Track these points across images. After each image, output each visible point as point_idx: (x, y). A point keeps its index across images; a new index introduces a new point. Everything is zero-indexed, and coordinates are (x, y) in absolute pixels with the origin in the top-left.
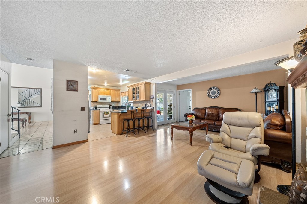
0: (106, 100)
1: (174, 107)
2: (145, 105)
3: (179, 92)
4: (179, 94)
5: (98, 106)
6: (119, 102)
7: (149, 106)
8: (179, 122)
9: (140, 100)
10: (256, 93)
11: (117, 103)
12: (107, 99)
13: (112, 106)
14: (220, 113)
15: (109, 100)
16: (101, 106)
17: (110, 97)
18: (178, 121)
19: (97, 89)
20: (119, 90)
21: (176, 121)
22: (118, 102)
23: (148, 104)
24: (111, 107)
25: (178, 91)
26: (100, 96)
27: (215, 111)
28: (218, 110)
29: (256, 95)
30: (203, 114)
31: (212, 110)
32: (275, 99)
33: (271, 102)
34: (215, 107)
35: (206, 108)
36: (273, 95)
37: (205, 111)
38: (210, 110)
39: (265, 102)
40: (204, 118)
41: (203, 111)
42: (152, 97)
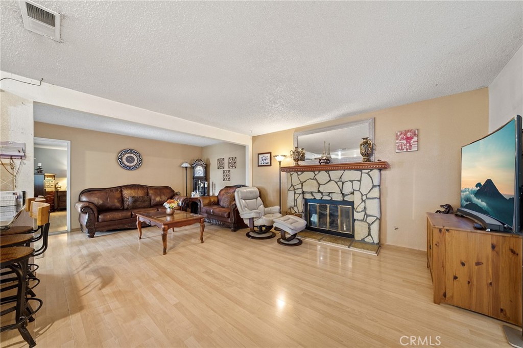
10: (186, 168)
14: (150, 195)
27: (142, 192)
28: (146, 191)
29: (186, 170)
30: (118, 199)
31: (136, 191)
32: (202, 175)
33: (199, 178)
34: (136, 185)
35: (121, 187)
36: (200, 171)
37: (122, 194)
38: (132, 192)
39: (193, 178)
40: (122, 208)
41: (117, 195)
42: (10, 152)
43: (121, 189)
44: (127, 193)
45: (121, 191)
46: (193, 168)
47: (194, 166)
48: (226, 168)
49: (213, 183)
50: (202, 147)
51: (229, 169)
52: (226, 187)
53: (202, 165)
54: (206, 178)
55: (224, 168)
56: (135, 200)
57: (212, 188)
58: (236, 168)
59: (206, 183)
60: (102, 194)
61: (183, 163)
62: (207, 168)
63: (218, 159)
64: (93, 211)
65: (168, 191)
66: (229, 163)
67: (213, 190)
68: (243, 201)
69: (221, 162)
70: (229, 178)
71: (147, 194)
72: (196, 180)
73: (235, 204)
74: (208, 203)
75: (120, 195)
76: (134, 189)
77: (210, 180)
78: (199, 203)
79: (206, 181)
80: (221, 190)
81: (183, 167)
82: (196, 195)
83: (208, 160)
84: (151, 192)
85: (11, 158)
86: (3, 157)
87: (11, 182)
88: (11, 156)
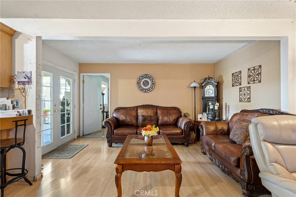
1: (74, 107)
3: (83, 76)
4: (83, 81)
7: (5, 108)
8: (83, 135)
10: (195, 87)
14: (158, 114)
18: (81, 135)
21: (78, 135)
23: (4, 101)
25: (82, 74)
27: (152, 111)
28: (155, 111)
29: (195, 90)
30: (134, 117)
31: (147, 110)
32: (213, 95)
33: (210, 99)
34: (149, 105)
35: (137, 107)
36: (210, 91)
37: (137, 112)
38: (144, 111)
39: (203, 99)
40: (136, 124)
41: (134, 113)
42: (21, 79)
43: (136, 108)
44: (141, 112)
45: (137, 110)
46: (202, 87)
47: (203, 85)
48: (244, 84)
49: (226, 104)
50: (214, 64)
51: (249, 85)
52: (243, 111)
53: (212, 84)
54: (218, 98)
55: (241, 84)
56: (145, 118)
57: (226, 110)
58: (260, 82)
59: (217, 104)
60: (124, 111)
61: (191, 83)
62: (218, 87)
63: (233, 74)
64: (111, 126)
65: (175, 112)
66: (249, 76)
67: (226, 113)
68: (269, 145)
69: (236, 78)
70: (249, 98)
71: (156, 113)
72: (205, 101)
73: (250, 148)
74: (214, 131)
75: (136, 113)
76: (146, 108)
77: (224, 100)
78: (201, 130)
79: (218, 102)
80: (235, 115)
81: (192, 87)
82: (203, 118)
83: (221, 77)
84: (159, 112)
85: (24, 84)
86: (20, 83)
87: (24, 102)
88: (24, 82)
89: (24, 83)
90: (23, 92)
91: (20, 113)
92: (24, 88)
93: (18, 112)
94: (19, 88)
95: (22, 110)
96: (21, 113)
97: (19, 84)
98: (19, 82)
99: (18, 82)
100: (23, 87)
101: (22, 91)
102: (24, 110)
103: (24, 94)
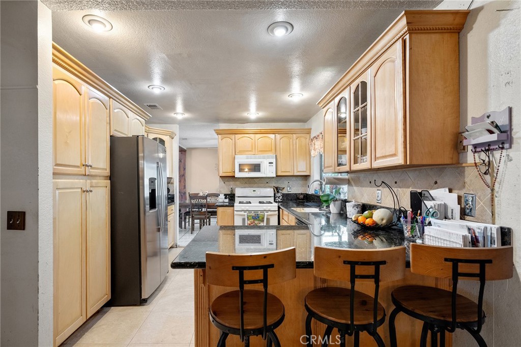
0: (259, 171)
2: (417, 200)
5: (238, 192)
6: (309, 176)
7: (444, 214)
9: (377, 164)
11: (301, 182)
12: (262, 168)
13: (285, 192)
15: (268, 171)
16: (248, 191)
17: (274, 161)
19: (233, 136)
20: (309, 132)
22: (306, 177)
23: (442, 196)
24: (279, 195)
26: (241, 159)
42: (478, 137)
85: (488, 150)
86: (478, 149)
87: (489, 203)
88: (489, 144)
89: (487, 147)
90: (485, 173)
91: (474, 233)
92: (489, 162)
93: (469, 229)
94: (476, 164)
95: (482, 225)
96: (477, 235)
97: (476, 152)
98: (475, 146)
99: (473, 145)
100: (487, 160)
101: (484, 169)
102: (489, 226)
103: (488, 178)
